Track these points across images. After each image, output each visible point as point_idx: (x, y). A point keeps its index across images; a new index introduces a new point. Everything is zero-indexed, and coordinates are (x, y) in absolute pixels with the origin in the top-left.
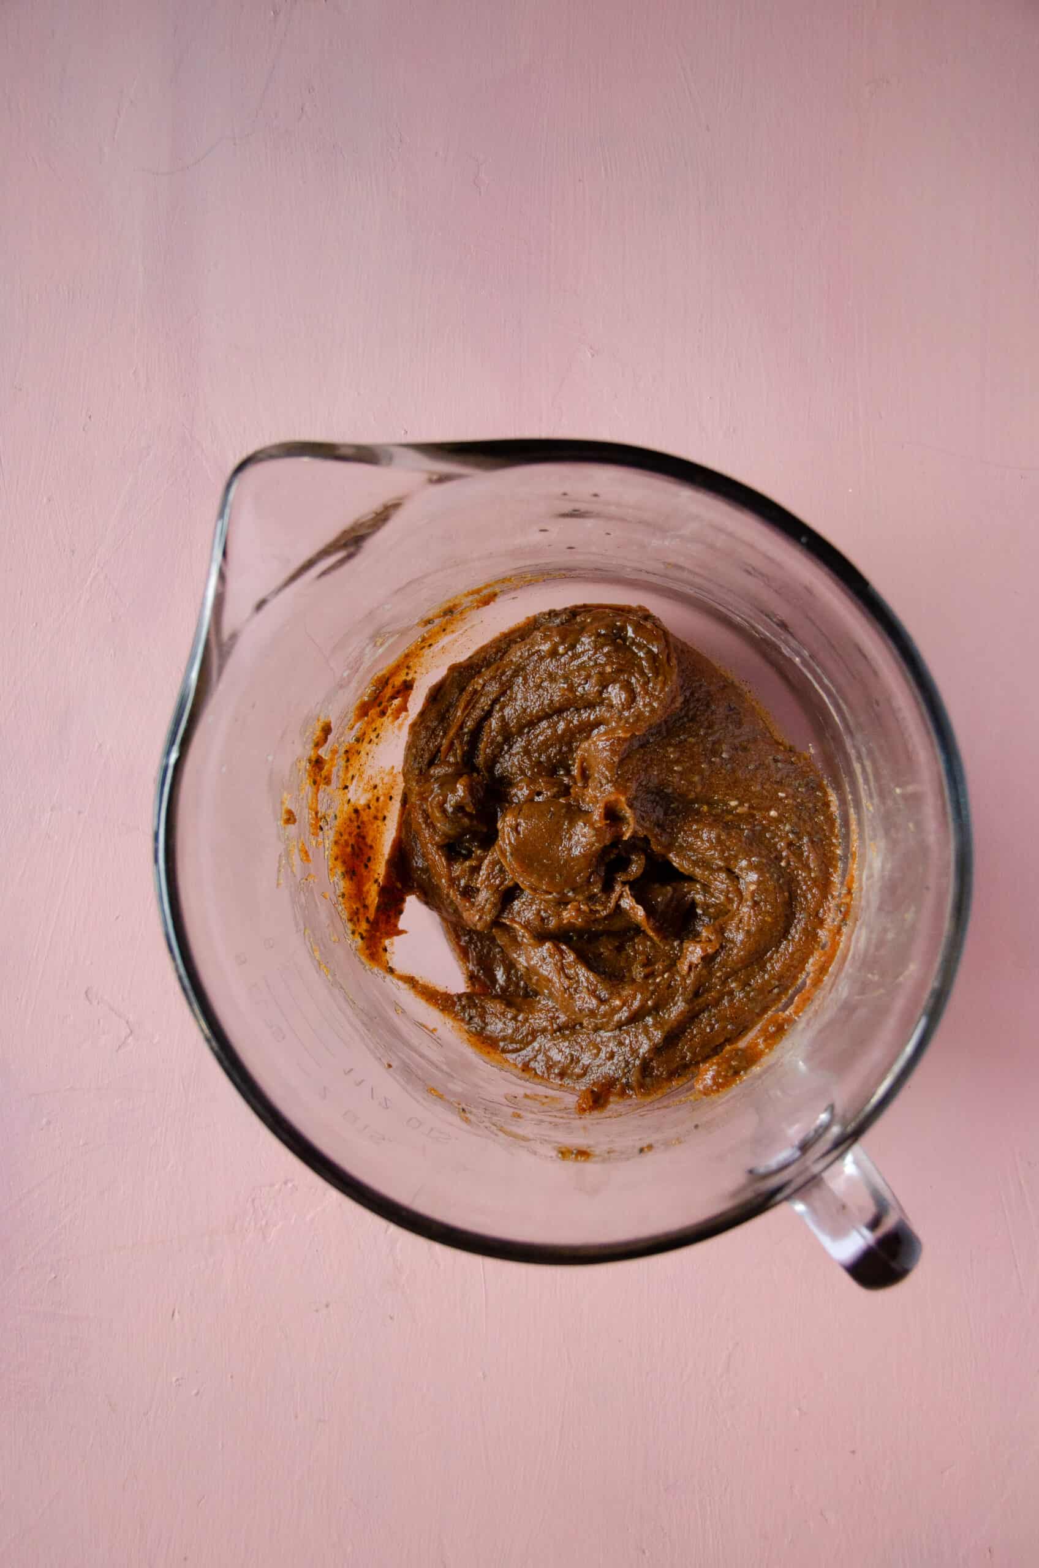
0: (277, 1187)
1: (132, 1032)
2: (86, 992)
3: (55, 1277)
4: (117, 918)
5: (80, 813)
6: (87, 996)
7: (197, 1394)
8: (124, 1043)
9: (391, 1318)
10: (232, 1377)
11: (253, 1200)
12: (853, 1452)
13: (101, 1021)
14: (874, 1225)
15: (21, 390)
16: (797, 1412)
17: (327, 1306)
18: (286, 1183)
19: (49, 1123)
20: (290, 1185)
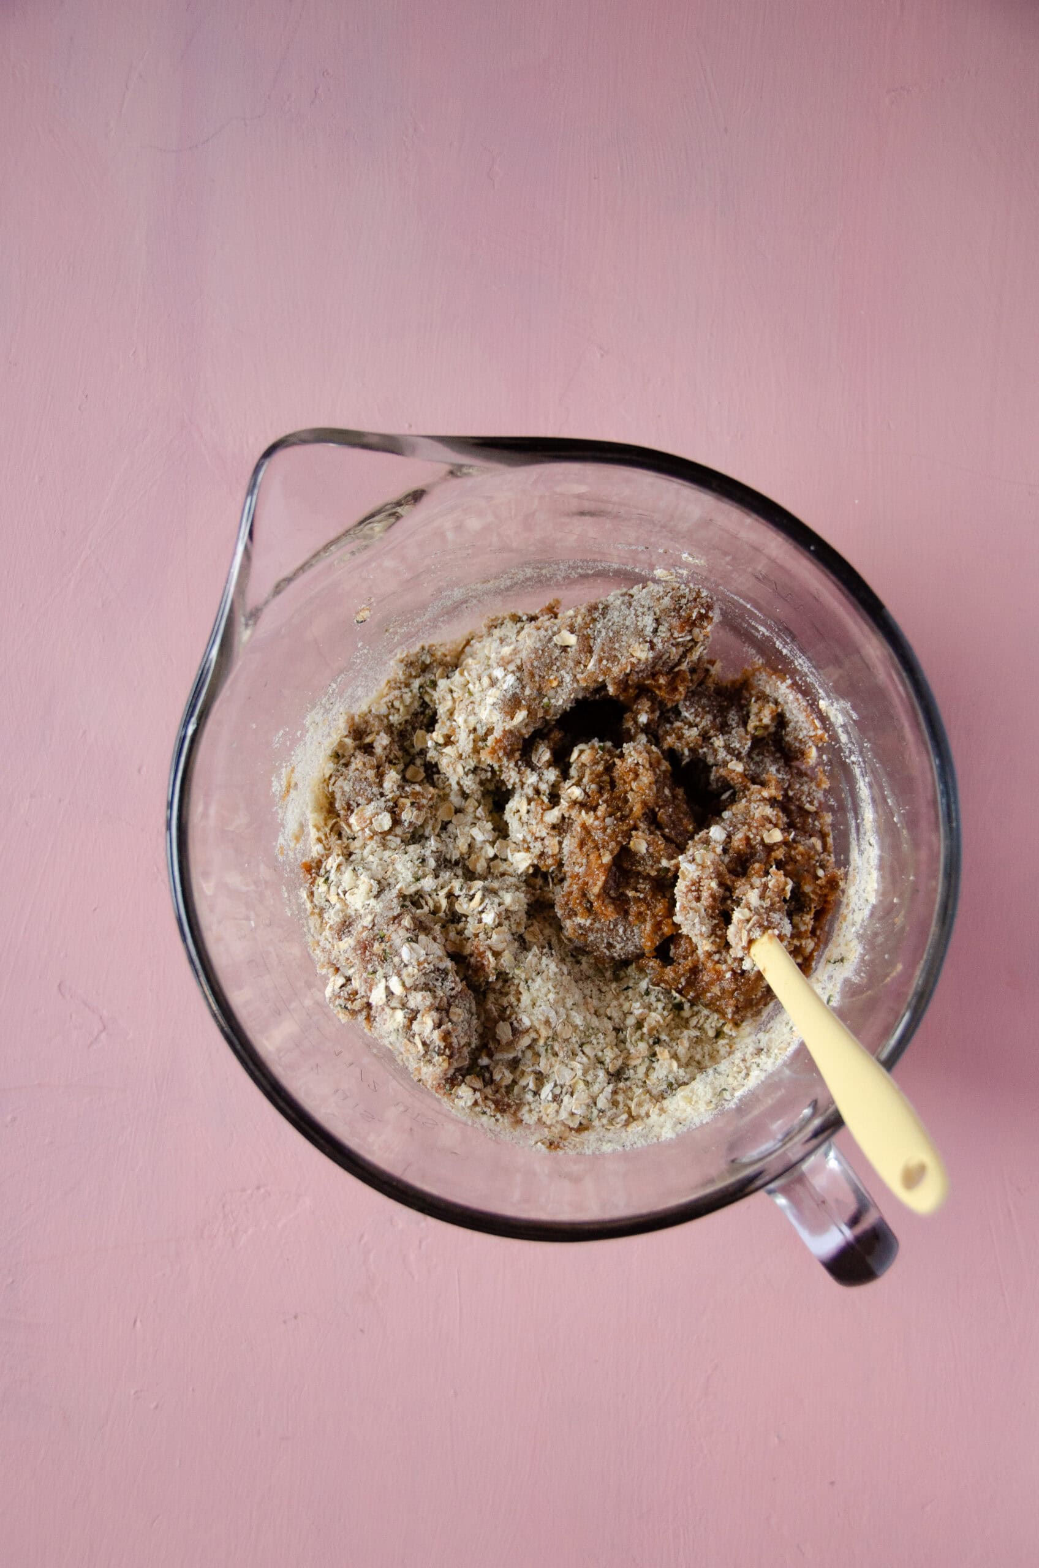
0: (249, 1192)
1: (105, 1028)
2: (59, 986)
3: (13, 1282)
4: (95, 909)
5: (60, 801)
6: (60, 990)
7: (157, 1407)
8: (96, 1039)
9: (362, 1331)
10: (193, 1390)
11: (224, 1207)
12: (832, 1483)
13: (74, 1016)
14: (854, 1222)
15: (16, 365)
16: (776, 1439)
17: (296, 1317)
18: (258, 1188)
19: (14, 1119)
20: (262, 1190)
